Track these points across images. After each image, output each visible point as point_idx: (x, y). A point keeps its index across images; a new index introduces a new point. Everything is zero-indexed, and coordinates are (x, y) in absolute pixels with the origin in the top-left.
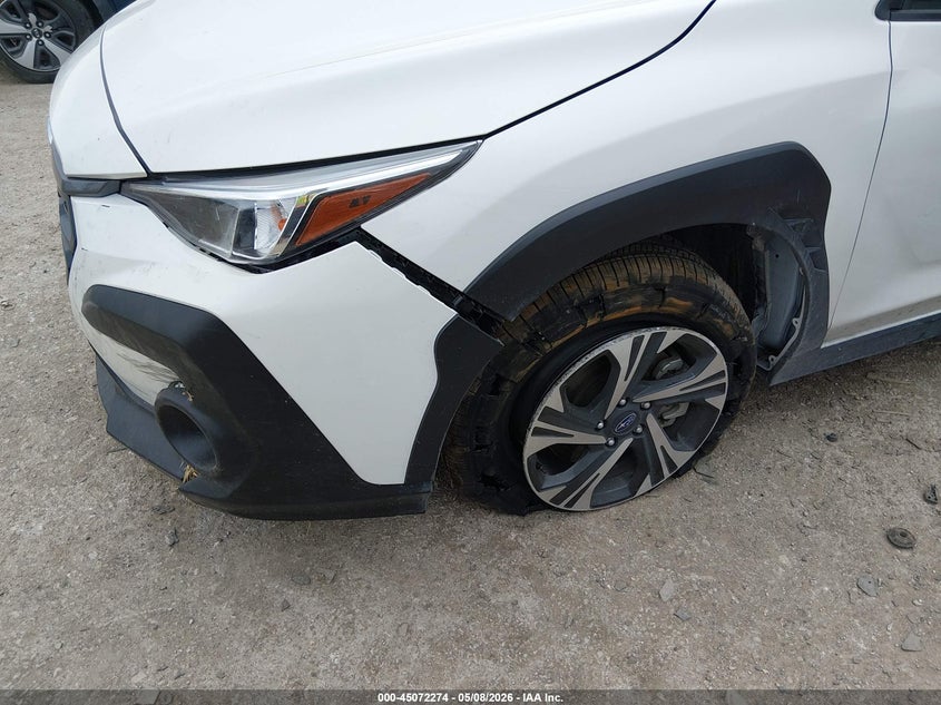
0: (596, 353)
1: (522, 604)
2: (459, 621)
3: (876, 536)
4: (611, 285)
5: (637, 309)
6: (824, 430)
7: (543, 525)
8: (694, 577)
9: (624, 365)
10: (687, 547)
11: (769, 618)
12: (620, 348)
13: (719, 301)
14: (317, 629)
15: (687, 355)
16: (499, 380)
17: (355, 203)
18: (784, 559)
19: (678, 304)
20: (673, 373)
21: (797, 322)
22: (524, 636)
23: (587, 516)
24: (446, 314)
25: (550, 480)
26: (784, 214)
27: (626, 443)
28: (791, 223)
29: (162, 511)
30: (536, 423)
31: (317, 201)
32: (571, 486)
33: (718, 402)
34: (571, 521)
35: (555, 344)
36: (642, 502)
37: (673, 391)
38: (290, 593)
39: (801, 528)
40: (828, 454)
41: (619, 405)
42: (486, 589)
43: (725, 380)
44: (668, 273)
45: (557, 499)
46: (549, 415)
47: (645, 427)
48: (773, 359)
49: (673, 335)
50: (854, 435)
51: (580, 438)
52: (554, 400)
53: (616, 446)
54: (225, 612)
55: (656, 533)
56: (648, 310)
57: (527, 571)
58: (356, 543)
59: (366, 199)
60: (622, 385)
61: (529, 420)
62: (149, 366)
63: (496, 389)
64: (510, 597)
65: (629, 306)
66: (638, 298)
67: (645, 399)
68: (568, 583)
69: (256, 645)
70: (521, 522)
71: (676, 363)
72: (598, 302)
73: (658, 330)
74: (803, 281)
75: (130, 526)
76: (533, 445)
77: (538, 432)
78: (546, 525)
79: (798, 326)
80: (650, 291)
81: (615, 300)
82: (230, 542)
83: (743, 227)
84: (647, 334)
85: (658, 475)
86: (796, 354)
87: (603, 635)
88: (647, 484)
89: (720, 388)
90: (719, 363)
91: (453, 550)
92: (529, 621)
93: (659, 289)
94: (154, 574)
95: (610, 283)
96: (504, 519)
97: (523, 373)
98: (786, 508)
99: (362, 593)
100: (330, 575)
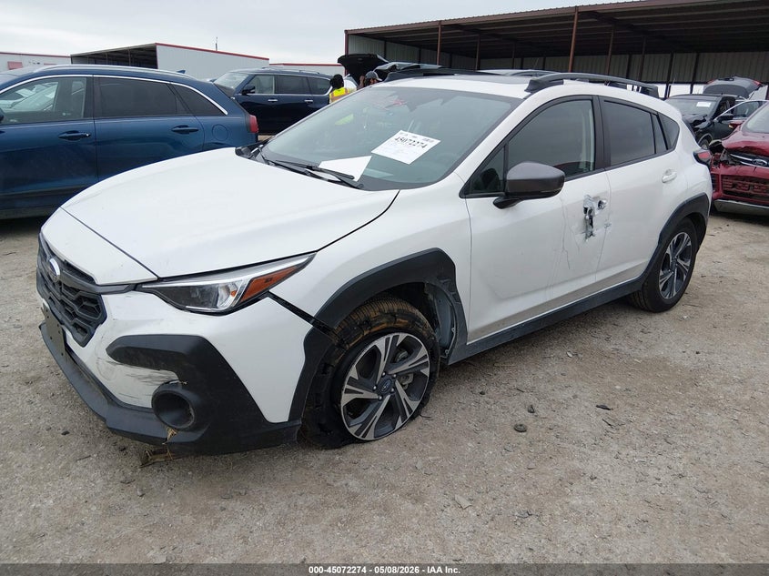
0: (370, 347)
1: (350, 484)
2: (320, 496)
3: (510, 430)
4: (373, 315)
5: (385, 325)
6: (478, 390)
7: (352, 451)
8: (430, 458)
9: (383, 352)
10: (424, 447)
11: (467, 467)
12: (380, 343)
13: (419, 320)
14: (245, 514)
15: (408, 347)
16: (327, 366)
17: (267, 280)
18: (470, 444)
19: (402, 322)
20: (404, 358)
21: (454, 329)
22: (355, 495)
23: (373, 443)
24: (308, 327)
25: (353, 422)
26: (439, 278)
27: (388, 397)
28: (442, 281)
29: (127, 482)
30: (346, 386)
31: (251, 281)
32: (364, 424)
33: (426, 371)
34: (366, 446)
35: (351, 345)
36: (398, 433)
37: (406, 366)
38: (223, 503)
39: (476, 432)
40: (482, 400)
41: (382, 376)
42: (330, 481)
43: (428, 359)
44: (396, 307)
45: (358, 433)
46: (352, 382)
47: (395, 388)
48: (447, 351)
49: (402, 336)
50: (492, 390)
51: (366, 395)
52: (353, 373)
53: (382, 400)
54: (188, 518)
55: (408, 444)
56: (390, 325)
57: (349, 471)
58: (252, 476)
59: (271, 279)
60: (383, 364)
61: (342, 385)
62: (150, 377)
63: (324, 372)
64: (343, 482)
65: (381, 324)
66: (384, 320)
67: (393, 372)
68: (371, 472)
69: (214, 527)
70: (340, 451)
71: (404, 354)
72: (368, 323)
73: (396, 334)
74: (452, 308)
75: (110, 492)
76: (346, 399)
77: (348, 391)
78: (353, 451)
79: (454, 332)
80: (389, 316)
81: (375, 321)
82: (177, 489)
83: (423, 284)
84: (391, 336)
85: (404, 416)
86: (456, 346)
87: (393, 488)
88: (400, 423)
89: (425, 365)
90: (423, 351)
91: (308, 469)
92: (356, 490)
93: (393, 314)
94: (138, 510)
95: (372, 313)
96: (330, 452)
97: (337, 361)
98: (467, 425)
99: (264, 496)
100: (243, 492)
